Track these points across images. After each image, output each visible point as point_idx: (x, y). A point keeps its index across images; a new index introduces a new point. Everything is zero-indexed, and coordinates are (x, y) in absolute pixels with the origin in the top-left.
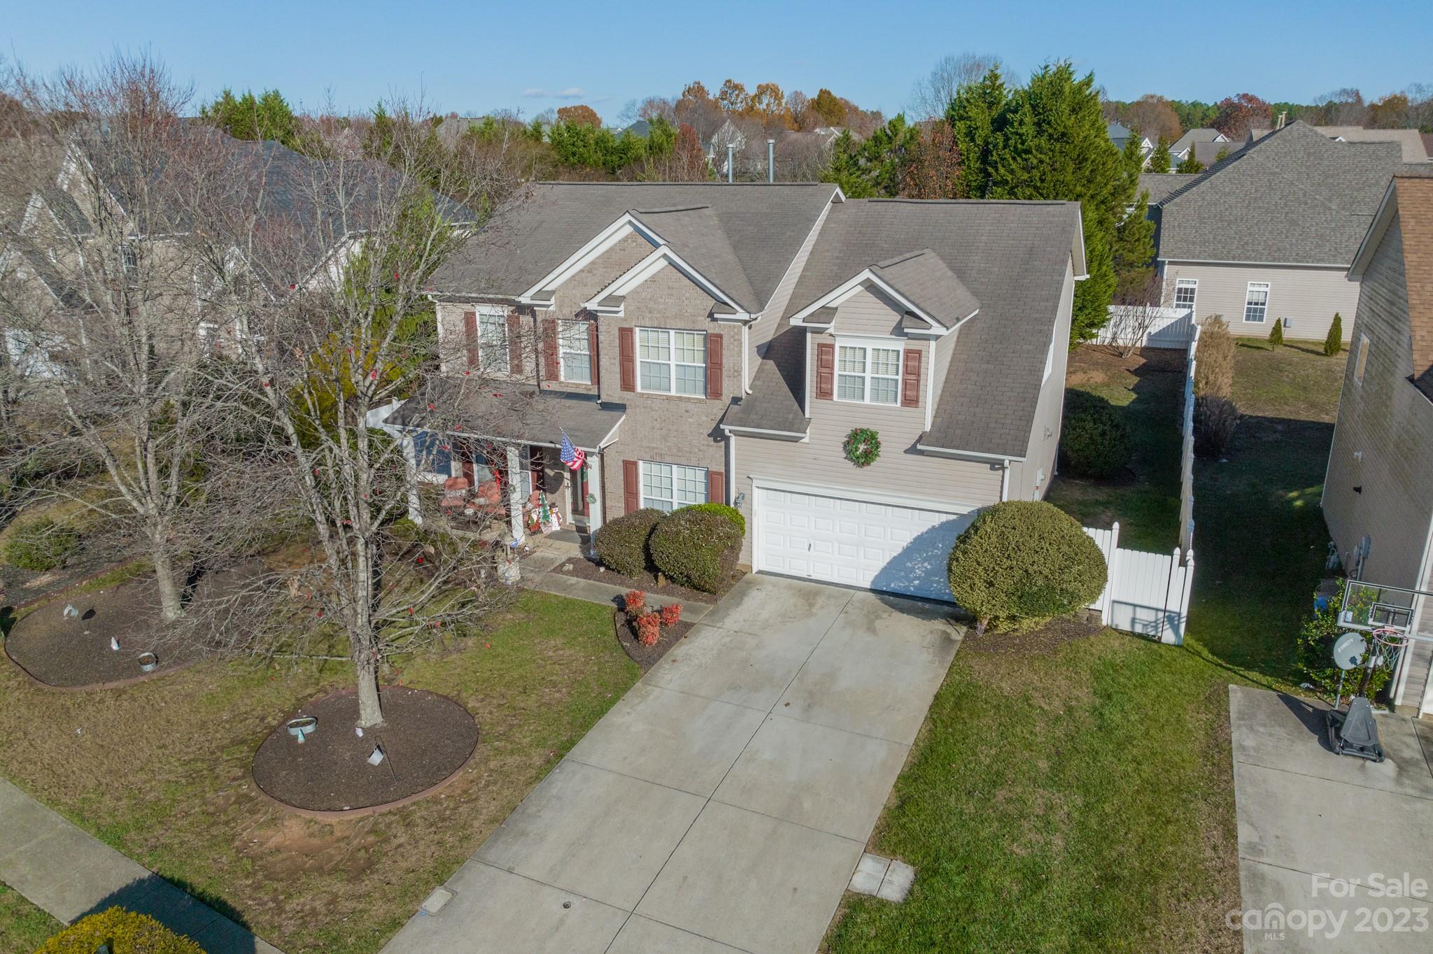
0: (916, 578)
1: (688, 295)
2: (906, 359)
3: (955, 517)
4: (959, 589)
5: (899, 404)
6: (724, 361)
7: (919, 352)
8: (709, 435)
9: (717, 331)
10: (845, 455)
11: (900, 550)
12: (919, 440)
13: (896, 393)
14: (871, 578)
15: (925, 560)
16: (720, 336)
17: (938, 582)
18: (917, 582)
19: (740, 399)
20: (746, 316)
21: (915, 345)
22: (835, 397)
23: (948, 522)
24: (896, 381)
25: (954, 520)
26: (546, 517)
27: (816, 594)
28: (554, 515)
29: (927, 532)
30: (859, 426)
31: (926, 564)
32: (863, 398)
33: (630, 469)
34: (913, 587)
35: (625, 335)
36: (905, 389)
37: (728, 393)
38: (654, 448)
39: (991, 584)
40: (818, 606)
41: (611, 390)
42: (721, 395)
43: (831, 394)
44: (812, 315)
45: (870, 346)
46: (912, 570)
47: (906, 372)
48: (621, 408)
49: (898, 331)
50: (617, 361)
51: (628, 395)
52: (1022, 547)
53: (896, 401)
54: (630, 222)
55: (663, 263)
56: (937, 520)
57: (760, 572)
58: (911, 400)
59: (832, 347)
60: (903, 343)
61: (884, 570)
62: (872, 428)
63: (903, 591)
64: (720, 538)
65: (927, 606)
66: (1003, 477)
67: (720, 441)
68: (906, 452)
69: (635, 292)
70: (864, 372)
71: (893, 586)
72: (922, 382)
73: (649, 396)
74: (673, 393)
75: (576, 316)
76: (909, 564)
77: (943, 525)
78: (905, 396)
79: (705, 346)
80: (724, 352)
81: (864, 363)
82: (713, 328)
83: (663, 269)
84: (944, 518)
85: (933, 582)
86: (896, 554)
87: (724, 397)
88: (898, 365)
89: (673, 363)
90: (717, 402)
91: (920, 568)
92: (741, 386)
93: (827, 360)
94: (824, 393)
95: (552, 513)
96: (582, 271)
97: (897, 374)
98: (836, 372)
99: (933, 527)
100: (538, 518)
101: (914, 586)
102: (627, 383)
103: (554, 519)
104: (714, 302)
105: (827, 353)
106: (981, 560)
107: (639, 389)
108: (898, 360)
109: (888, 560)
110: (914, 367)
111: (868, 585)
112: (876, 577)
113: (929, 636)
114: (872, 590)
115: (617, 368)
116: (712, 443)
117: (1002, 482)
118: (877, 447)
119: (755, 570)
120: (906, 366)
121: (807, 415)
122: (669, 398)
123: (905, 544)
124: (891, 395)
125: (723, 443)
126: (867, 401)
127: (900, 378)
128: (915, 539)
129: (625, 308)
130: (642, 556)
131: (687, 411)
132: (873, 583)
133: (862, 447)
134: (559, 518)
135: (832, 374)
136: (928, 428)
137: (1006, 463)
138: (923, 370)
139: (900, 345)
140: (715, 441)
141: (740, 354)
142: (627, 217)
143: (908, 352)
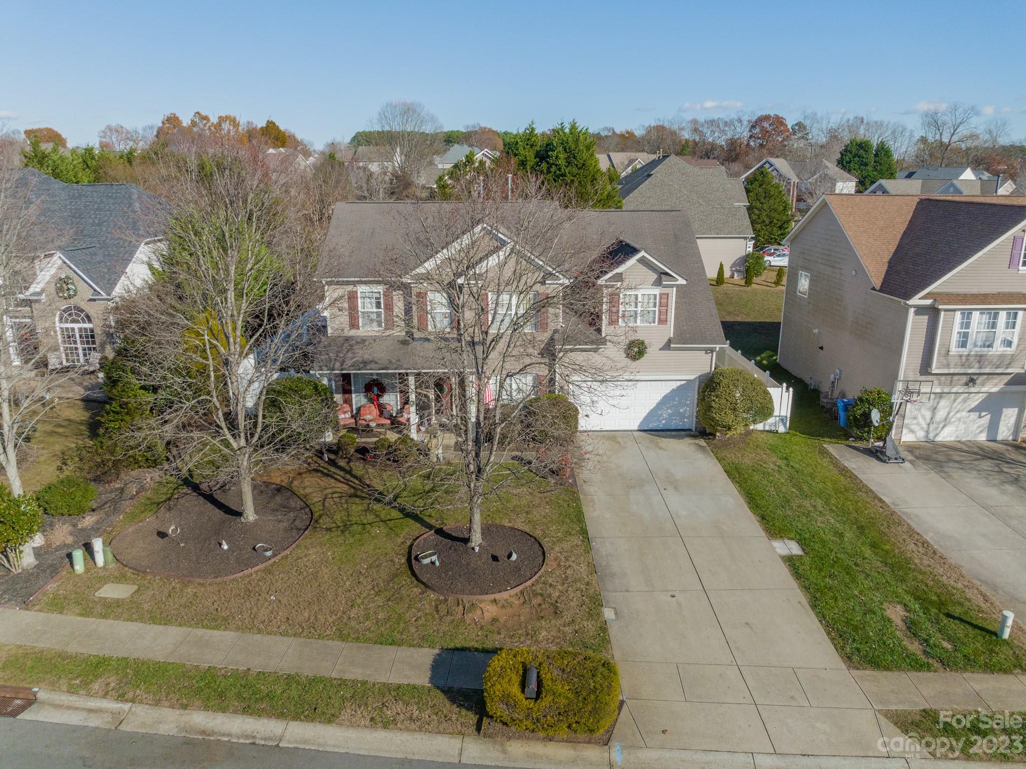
0: (663, 420)
2: (661, 298)
3: (685, 382)
5: (656, 324)
6: (549, 308)
7: (668, 295)
8: (539, 354)
9: (546, 291)
10: (625, 355)
11: (655, 405)
12: (670, 341)
13: (655, 318)
14: (638, 424)
15: (668, 408)
17: (676, 420)
18: (664, 422)
19: (558, 330)
20: (566, 281)
21: (666, 291)
22: (620, 323)
23: (681, 385)
24: (655, 311)
25: (684, 384)
27: (614, 437)
29: (669, 393)
30: (633, 338)
31: (669, 411)
32: (636, 323)
34: (661, 424)
35: (483, 298)
36: (660, 315)
37: (551, 327)
41: (473, 333)
42: (548, 329)
43: (618, 322)
44: (611, 277)
45: (640, 293)
46: (661, 415)
47: (660, 306)
49: (658, 283)
53: (654, 323)
54: (485, 229)
55: (509, 252)
56: (675, 385)
58: (662, 322)
59: (619, 295)
60: (659, 290)
61: (646, 418)
62: (642, 339)
63: (656, 428)
65: (673, 433)
66: (712, 357)
67: (545, 357)
68: (661, 349)
69: (489, 271)
70: (637, 307)
71: (651, 426)
72: (669, 310)
73: (498, 334)
76: (660, 412)
77: (678, 387)
78: (660, 319)
79: (536, 300)
80: (549, 303)
81: (637, 303)
82: (542, 289)
84: (679, 383)
85: (673, 420)
86: (652, 408)
88: (656, 303)
89: (514, 312)
90: (544, 333)
91: (666, 413)
92: (559, 323)
93: (615, 303)
94: (613, 322)
97: (655, 307)
98: (621, 309)
99: (673, 389)
101: (663, 424)
102: (483, 328)
104: (545, 274)
105: (616, 298)
107: (492, 331)
108: (656, 300)
109: (648, 412)
110: (664, 302)
111: (636, 428)
112: (641, 423)
114: (638, 430)
116: (540, 358)
117: (712, 359)
118: (645, 348)
120: (660, 303)
121: (603, 335)
123: (657, 401)
124: (652, 319)
126: (639, 324)
127: (657, 309)
128: (663, 398)
129: (484, 282)
131: (524, 341)
132: (639, 426)
133: (636, 350)
135: (618, 310)
136: (672, 336)
137: (717, 349)
138: (669, 304)
139: (657, 291)
140: (543, 357)
141: (559, 303)
142: (485, 225)
143: (661, 295)
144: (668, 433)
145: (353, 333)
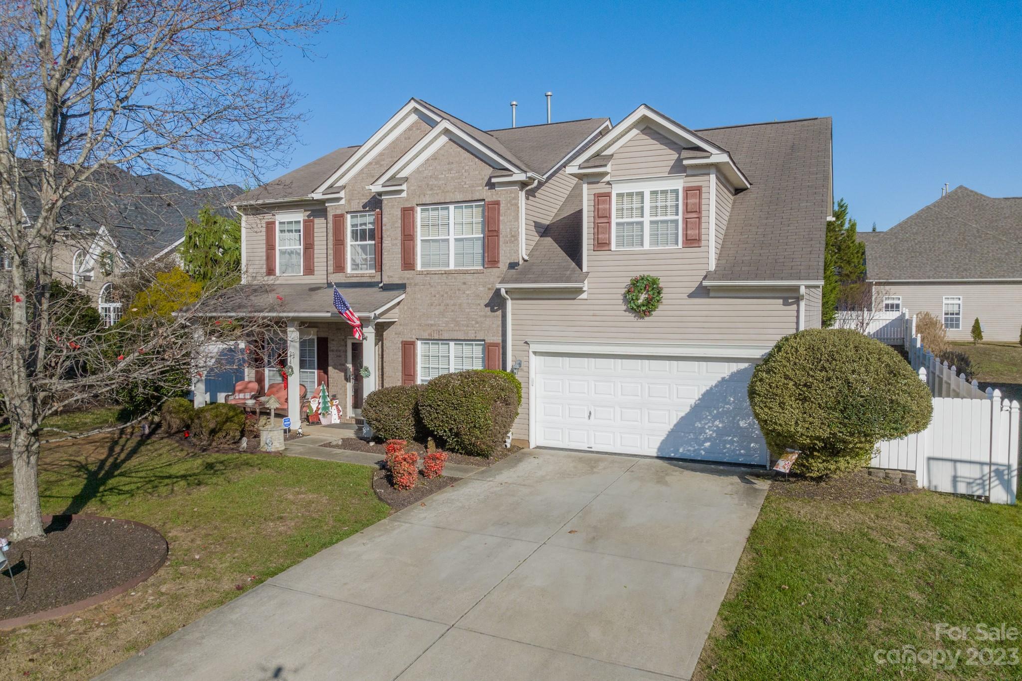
0: (706, 440)
1: (467, 168)
2: (686, 197)
3: (746, 365)
4: (766, 410)
5: (680, 245)
6: (501, 227)
7: (699, 189)
8: (486, 306)
9: (495, 198)
10: (624, 308)
11: (687, 409)
12: (705, 278)
13: (677, 234)
14: (658, 444)
15: (715, 418)
16: (497, 203)
17: (731, 442)
18: (707, 444)
19: (517, 264)
20: (522, 177)
21: (694, 182)
22: (613, 247)
23: (739, 372)
24: (676, 221)
25: (746, 369)
26: (326, 408)
27: (597, 461)
28: (334, 407)
29: (716, 386)
30: (638, 275)
31: (717, 423)
32: (642, 245)
33: (408, 348)
34: (704, 450)
35: (407, 213)
36: (686, 229)
37: (504, 260)
38: (432, 325)
39: (805, 400)
40: (600, 468)
41: (393, 272)
42: (498, 262)
43: (609, 244)
44: (587, 160)
45: (647, 188)
46: (702, 430)
47: (687, 211)
48: (402, 287)
49: (678, 168)
50: (399, 242)
51: (408, 274)
52: (837, 356)
53: (677, 244)
54: (416, 110)
55: (444, 139)
56: (726, 370)
57: (538, 447)
58: (693, 241)
59: (609, 195)
60: (682, 181)
61: (672, 433)
62: (653, 274)
63: (692, 456)
64: (492, 387)
65: (721, 468)
66: (798, 311)
67: (497, 311)
68: (691, 296)
69: (418, 171)
70: (642, 217)
71: (682, 451)
72: (703, 220)
73: (428, 273)
74: (452, 267)
75: (364, 207)
76: (698, 425)
77: (733, 376)
78: (686, 235)
79: (483, 217)
80: (501, 218)
81: (642, 207)
82: (489, 195)
83: (444, 146)
84: (735, 367)
85: (726, 442)
86: (683, 414)
87: (501, 265)
88: (677, 206)
89: (452, 238)
90: (495, 270)
91: (711, 428)
92: (518, 251)
93: (605, 209)
94: (602, 244)
95: (332, 405)
96: (370, 164)
97: (677, 214)
98: (614, 220)
99: (723, 379)
100: (318, 409)
102: (408, 263)
103: (334, 410)
104: (492, 169)
105: (604, 202)
107: (419, 267)
108: (677, 200)
109: (675, 422)
110: (694, 204)
111: (654, 453)
112: (663, 443)
113: (730, 487)
114: (658, 457)
115: (398, 249)
116: (489, 313)
117: (798, 317)
118: (659, 293)
119: (532, 445)
120: (686, 205)
121: (585, 269)
122: (447, 273)
123: (693, 402)
124: (671, 238)
125: (499, 313)
126: (647, 246)
127: (680, 218)
128: (704, 395)
129: (408, 188)
130: (412, 421)
131: (464, 283)
132: (659, 449)
133: (643, 297)
134: (339, 411)
135: (609, 223)
136: (712, 267)
137: (803, 290)
138: (704, 207)
139: (679, 184)
140: (493, 311)
141: (517, 218)
142: (413, 104)
143: (687, 190)
144: (713, 466)
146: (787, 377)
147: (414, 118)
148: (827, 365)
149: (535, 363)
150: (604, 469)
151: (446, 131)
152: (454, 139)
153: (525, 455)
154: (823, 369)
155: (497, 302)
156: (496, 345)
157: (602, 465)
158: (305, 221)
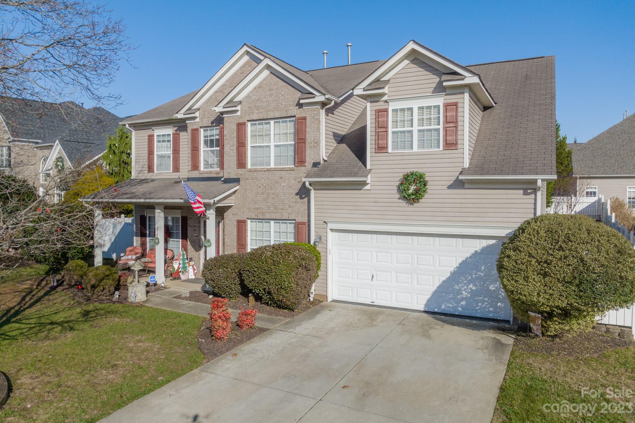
0: (463, 299)
1: (283, 93)
2: (446, 111)
3: (493, 242)
4: (513, 282)
5: (441, 148)
6: (307, 136)
7: (456, 104)
8: (297, 194)
9: (303, 115)
10: (398, 196)
11: (448, 275)
12: (461, 173)
13: (439, 140)
14: (425, 302)
15: (469, 282)
16: (305, 118)
17: (483, 302)
18: (463, 303)
19: (319, 163)
20: (321, 98)
21: (452, 99)
22: (390, 150)
23: (488, 247)
24: (438, 130)
25: (493, 244)
26: (185, 268)
27: (378, 313)
28: (191, 267)
29: (470, 257)
30: (408, 171)
31: (471, 286)
32: (412, 148)
33: (241, 225)
35: (241, 127)
36: (446, 135)
37: (309, 160)
38: (258, 208)
39: (545, 275)
40: (379, 320)
41: (231, 170)
42: (305, 162)
43: (386, 148)
44: (370, 84)
45: (415, 105)
46: (459, 292)
47: (446, 121)
48: (237, 181)
49: (440, 89)
50: (235, 148)
51: (241, 171)
52: (572, 238)
53: (439, 147)
54: (247, 53)
55: (266, 73)
56: (479, 245)
57: (334, 301)
58: (451, 145)
59: (386, 111)
60: (442, 98)
61: (435, 293)
62: (420, 171)
63: (452, 311)
64: (295, 257)
65: (474, 322)
66: (535, 199)
67: (304, 198)
68: (450, 187)
69: (248, 97)
70: (412, 126)
71: (443, 307)
72: (459, 128)
73: (255, 171)
74: (272, 166)
75: (212, 123)
76: (456, 287)
77: (484, 250)
78: (446, 141)
79: (295, 129)
80: (307, 130)
81: (412, 120)
82: (299, 113)
83: (267, 77)
84: (485, 243)
85: (477, 302)
86: (444, 279)
87: (307, 164)
88: (439, 118)
89: (272, 144)
90: (303, 168)
91: (466, 290)
92: (319, 153)
93: (383, 122)
94: (381, 148)
95: (189, 265)
96: (216, 92)
97: (439, 124)
98: (390, 130)
99: (476, 252)
100: (179, 268)
101: (462, 307)
102: (241, 164)
103: (190, 269)
104: (300, 93)
105: (383, 116)
106: (533, 252)
107: (249, 166)
108: (439, 113)
109: (437, 284)
110: (452, 116)
111: (422, 308)
112: (429, 300)
114: (425, 312)
115: (234, 153)
116: (299, 200)
117: (535, 204)
118: (425, 185)
119: (330, 299)
120: (446, 117)
121: (369, 167)
122: (268, 170)
123: (452, 269)
124: (434, 143)
125: (306, 199)
126: (415, 149)
127: (441, 127)
128: (460, 264)
129: (241, 109)
130: (237, 281)
131: (281, 178)
132: (426, 305)
133: (412, 188)
134: (194, 270)
135: (387, 132)
136: (466, 165)
137: (539, 183)
138: (460, 119)
139: (440, 101)
140: (301, 198)
141: (318, 129)
142: (245, 48)
143: (446, 106)
144: (468, 320)
145: (149, 176)
146: (530, 255)
147: (246, 58)
148: (564, 245)
149: (332, 237)
150: (382, 321)
151: (268, 67)
152: (274, 73)
153: (323, 308)
154: (561, 248)
155: (303, 192)
156: (303, 223)
157: (381, 318)
158: (174, 134)
